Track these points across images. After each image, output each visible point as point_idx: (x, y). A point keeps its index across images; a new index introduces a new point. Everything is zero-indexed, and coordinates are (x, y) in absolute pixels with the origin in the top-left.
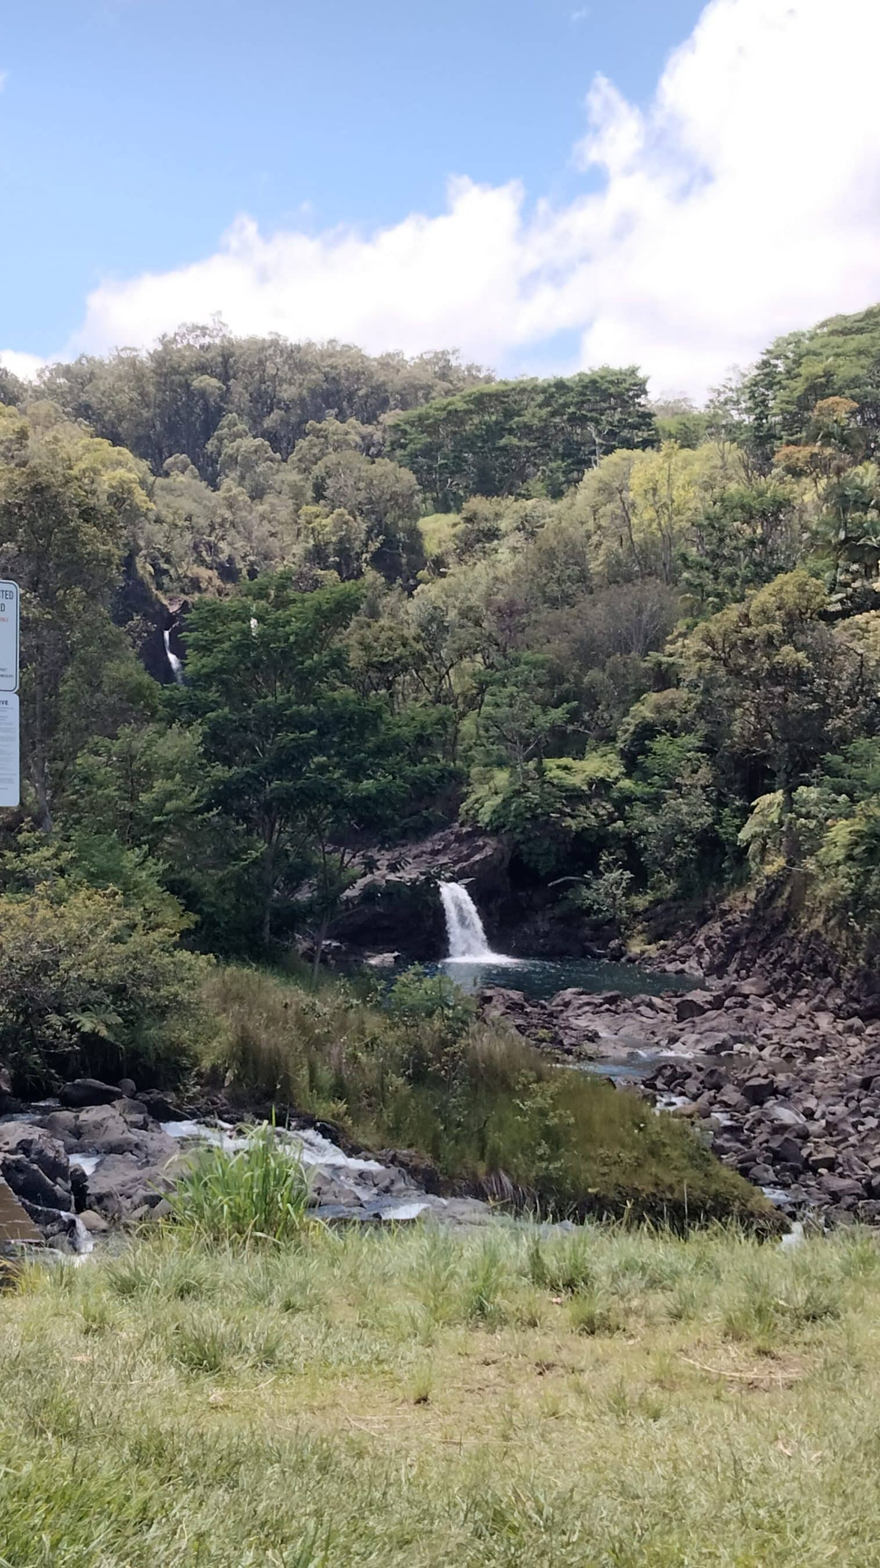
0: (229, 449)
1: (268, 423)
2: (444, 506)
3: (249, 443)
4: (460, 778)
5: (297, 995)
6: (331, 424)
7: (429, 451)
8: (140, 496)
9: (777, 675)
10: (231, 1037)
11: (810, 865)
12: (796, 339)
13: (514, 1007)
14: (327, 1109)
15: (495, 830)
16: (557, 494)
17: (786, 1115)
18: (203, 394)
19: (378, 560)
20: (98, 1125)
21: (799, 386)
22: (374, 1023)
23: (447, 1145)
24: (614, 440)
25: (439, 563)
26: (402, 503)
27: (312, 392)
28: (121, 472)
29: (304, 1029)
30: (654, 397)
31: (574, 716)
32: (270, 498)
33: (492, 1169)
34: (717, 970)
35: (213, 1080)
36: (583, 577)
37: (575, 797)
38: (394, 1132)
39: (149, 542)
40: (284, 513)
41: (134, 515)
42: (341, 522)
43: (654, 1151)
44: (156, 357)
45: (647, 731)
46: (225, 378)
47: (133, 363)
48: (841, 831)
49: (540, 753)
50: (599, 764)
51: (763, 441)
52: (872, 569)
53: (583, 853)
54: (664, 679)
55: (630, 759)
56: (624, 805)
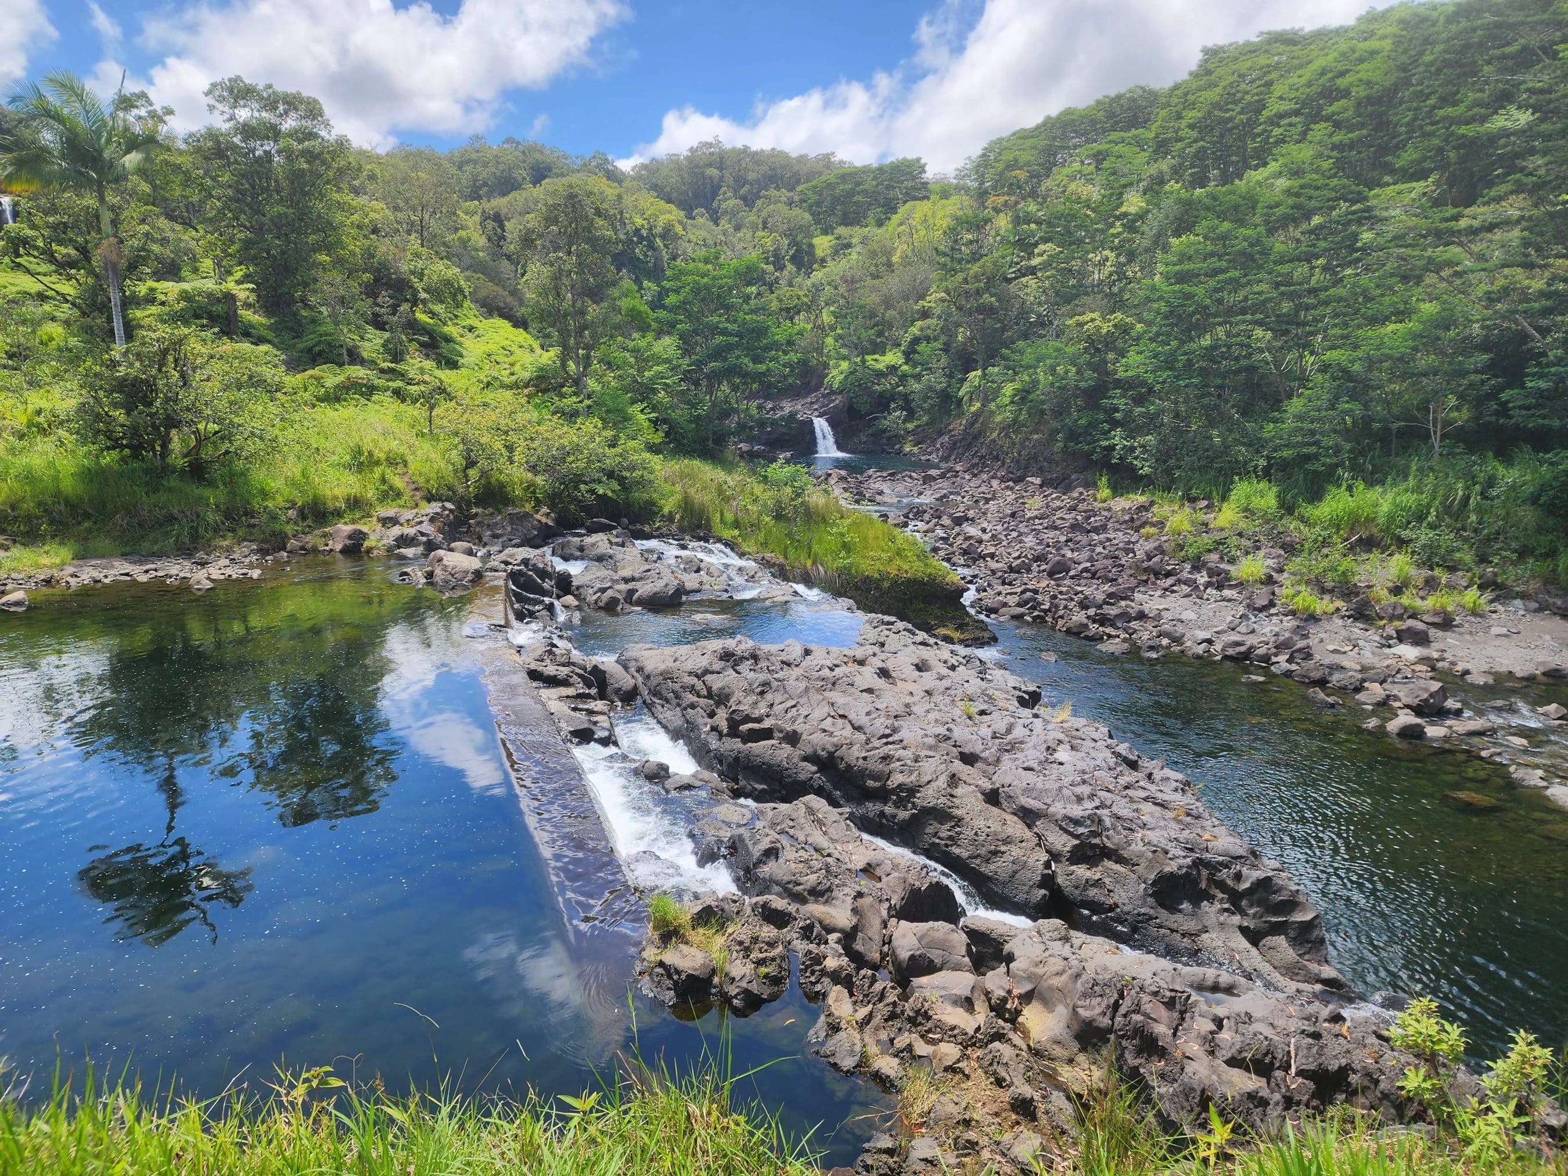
0: (724, 206)
1: (743, 191)
2: (825, 232)
3: (732, 202)
4: (826, 366)
5: (720, 475)
6: (772, 192)
7: (818, 204)
8: (679, 229)
9: (980, 309)
10: (679, 496)
11: (992, 406)
12: (1000, 141)
13: (842, 479)
14: (728, 534)
15: (841, 391)
16: (880, 224)
17: (972, 531)
18: (711, 178)
19: (793, 259)
20: (593, 545)
21: (1000, 166)
22: (758, 489)
23: (791, 551)
24: (908, 196)
25: (823, 260)
26: (805, 230)
27: (764, 176)
28: (668, 216)
29: (720, 491)
30: (929, 175)
31: (880, 334)
32: (744, 230)
33: (814, 563)
34: (945, 459)
35: (670, 518)
36: (889, 265)
37: (880, 374)
38: (765, 545)
39: (684, 253)
40: (749, 235)
41: (676, 238)
42: (775, 240)
43: (899, 553)
44: (687, 158)
45: (916, 341)
46: (721, 169)
47: (677, 162)
48: (1008, 389)
49: (864, 352)
50: (892, 358)
51: (982, 195)
52: (1031, 255)
53: (883, 403)
54: (925, 314)
55: (908, 355)
56: (904, 377)
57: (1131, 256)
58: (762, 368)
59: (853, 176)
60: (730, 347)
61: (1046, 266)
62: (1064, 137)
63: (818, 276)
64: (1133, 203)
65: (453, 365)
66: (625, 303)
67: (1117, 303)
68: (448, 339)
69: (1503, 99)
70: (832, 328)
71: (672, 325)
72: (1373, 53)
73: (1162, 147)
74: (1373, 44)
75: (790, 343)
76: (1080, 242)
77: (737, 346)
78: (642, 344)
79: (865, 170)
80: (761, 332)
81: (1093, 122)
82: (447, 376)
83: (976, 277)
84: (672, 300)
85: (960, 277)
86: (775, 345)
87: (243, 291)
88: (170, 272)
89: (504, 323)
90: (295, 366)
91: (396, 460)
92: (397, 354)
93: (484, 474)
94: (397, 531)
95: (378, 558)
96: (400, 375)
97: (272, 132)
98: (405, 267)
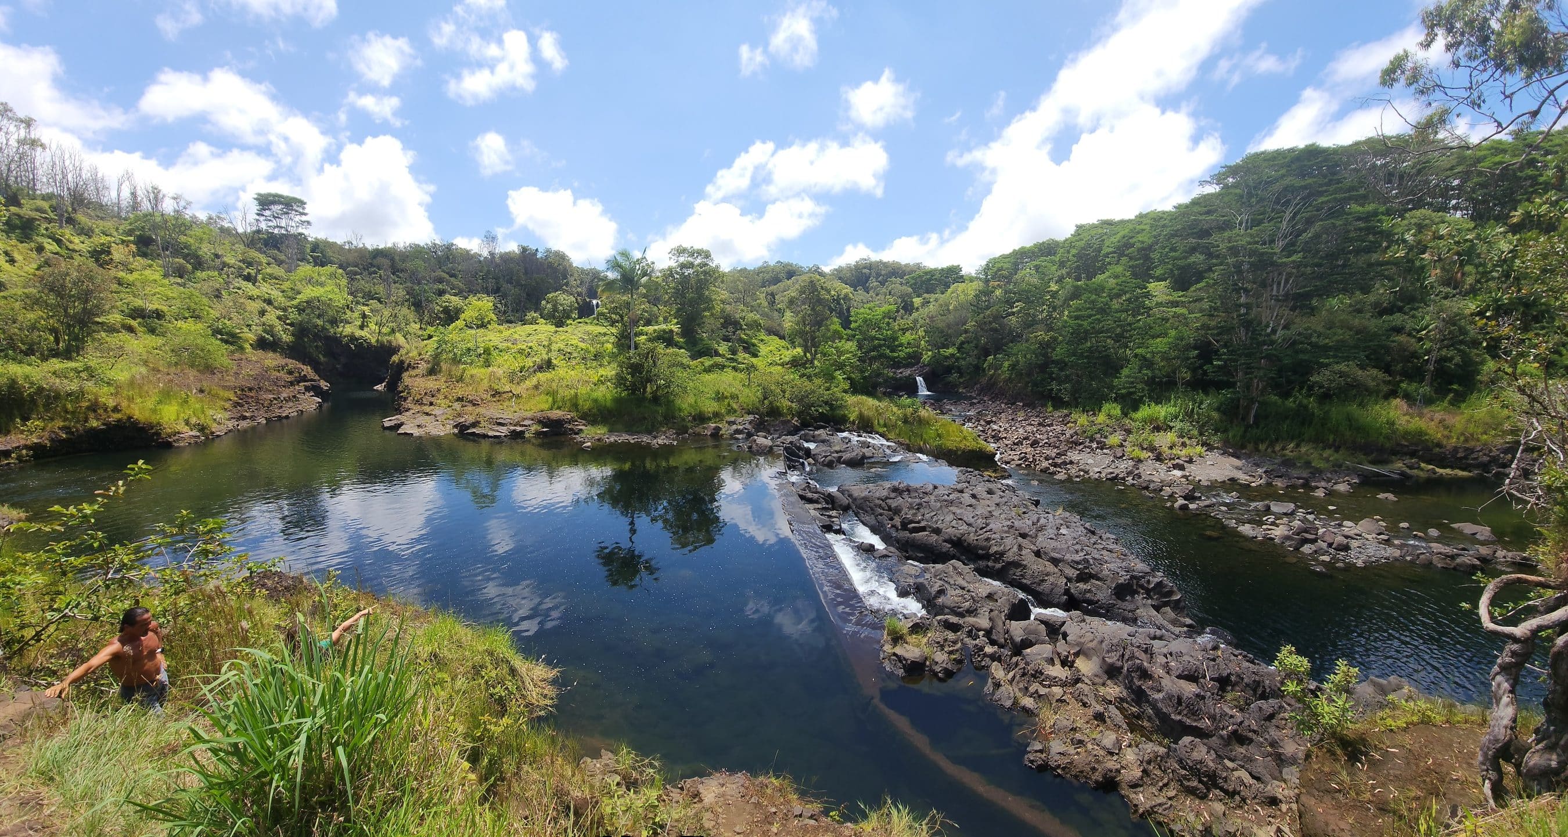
0: (871, 285)
1: (879, 279)
2: (918, 296)
3: (875, 284)
4: (921, 354)
5: (876, 402)
6: (893, 279)
7: (915, 284)
8: (851, 296)
9: (992, 330)
10: (857, 413)
11: (999, 372)
12: (995, 259)
13: (932, 404)
14: (881, 430)
15: (928, 365)
16: (943, 293)
17: (995, 427)
18: (865, 273)
19: (903, 308)
20: (819, 435)
21: (995, 269)
22: (895, 409)
23: (912, 438)
24: (955, 281)
25: (917, 309)
26: (910, 296)
27: (889, 272)
29: (877, 411)
30: (963, 273)
31: (946, 340)
32: (881, 296)
33: (925, 444)
34: (979, 395)
35: (853, 423)
36: (948, 310)
37: (946, 357)
38: (899, 435)
40: (883, 298)
41: (850, 299)
43: (963, 438)
44: (855, 265)
45: (963, 343)
46: (870, 269)
48: (1006, 364)
49: (939, 348)
50: (951, 350)
51: (987, 281)
52: (1012, 307)
53: (948, 370)
54: (966, 331)
55: (959, 349)
56: (957, 359)
57: (1055, 309)
58: (896, 355)
59: (931, 273)
60: (880, 346)
61: (1019, 312)
62: (1022, 258)
63: (915, 315)
64: (1054, 287)
65: (755, 355)
66: (833, 327)
67: (1050, 329)
68: (754, 345)
69: (1193, 250)
70: (924, 337)
71: (854, 336)
72: (1143, 230)
73: (1062, 264)
74: (1142, 227)
75: (909, 344)
76: (1033, 302)
77: (884, 345)
78: (840, 345)
79: (936, 270)
80: (895, 339)
81: (1033, 253)
82: (754, 360)
83: (989, 316)
84: (853, 325)
85: (982, 316)
86: (901, 345)
87: (676, 328)
88: (648, 323)
89: (776, 338)
90: (693, 357)
91: (734, 397)
92: (734, 352)
93: (771, 403)
94: (734, 427)
95: (726, 439)
96: (735, 360)
97: (691, 265)
98: (737, 316)
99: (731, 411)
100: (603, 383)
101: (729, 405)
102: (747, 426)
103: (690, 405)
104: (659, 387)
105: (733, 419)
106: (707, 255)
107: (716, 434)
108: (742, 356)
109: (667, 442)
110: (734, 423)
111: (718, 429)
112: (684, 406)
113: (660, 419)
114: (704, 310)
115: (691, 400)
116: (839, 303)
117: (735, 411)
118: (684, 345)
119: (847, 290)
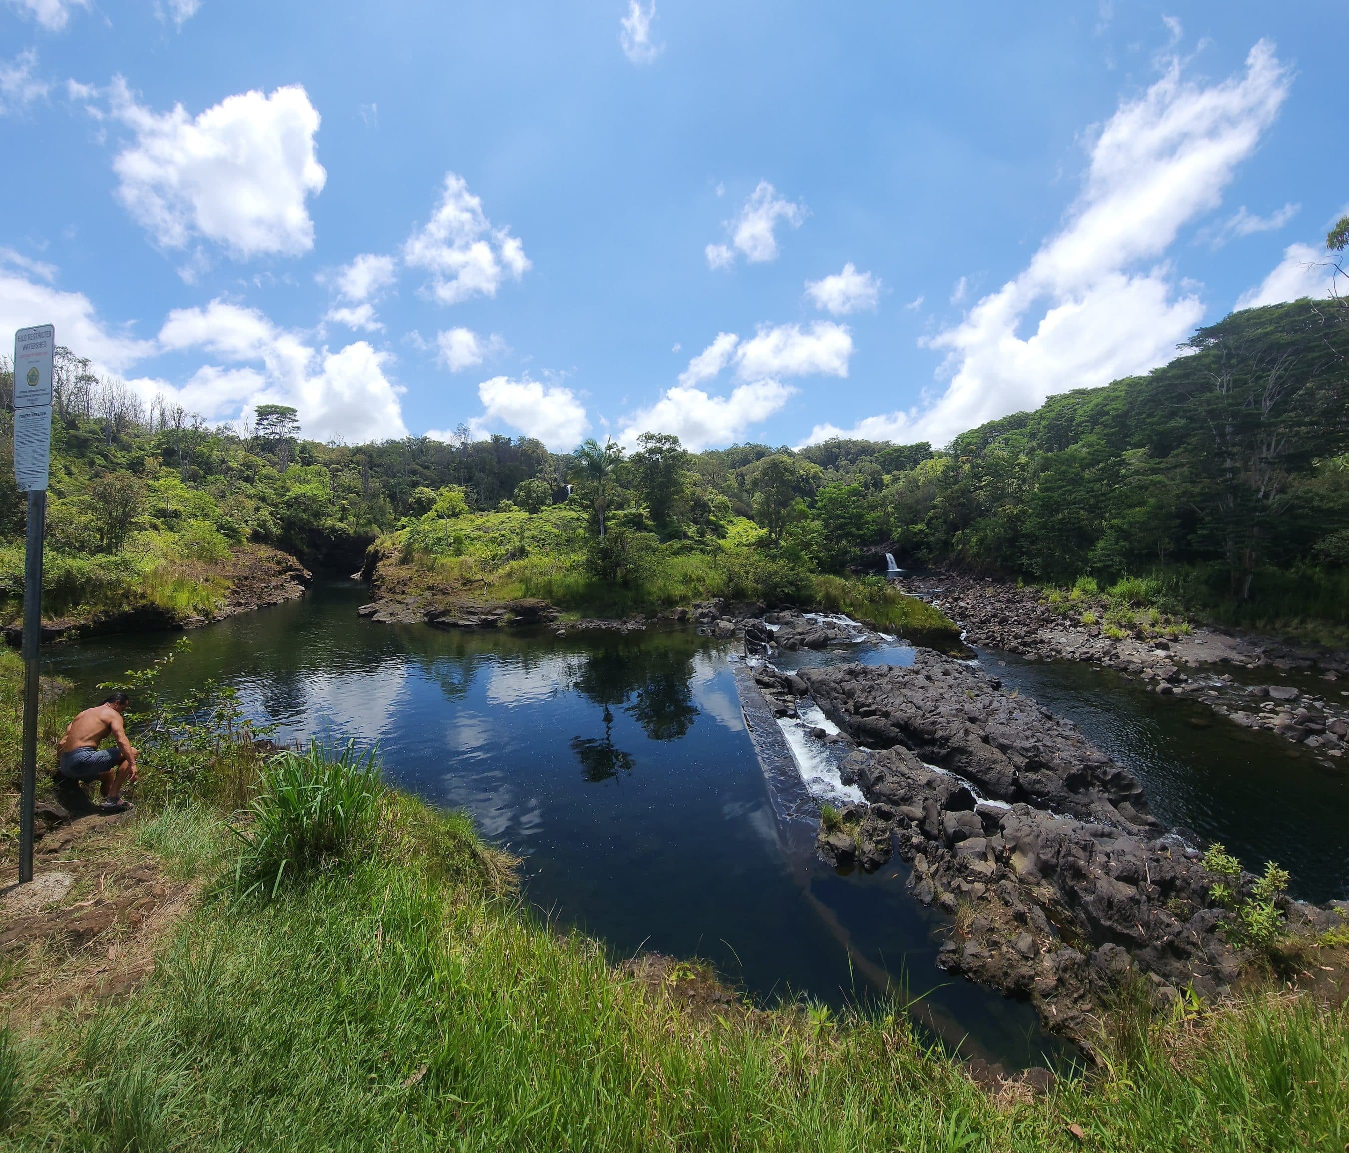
0: (841, 464)
1: (849, 457)
2: (888, 473)
3: (845, 462)
4: (891, 530)
5: (843, 582)
6: (863, 457)
7: (884, 462)
8: (820, 474)
9: (960, 505)
10: (823, 593)
11: (968, 547)
12: (963, 434)
13: (901, 581)
14: (848, 610)
15: (898, 542)
16: (912, 470)
17: (963, 604)
18: (835, 452)
19: (873, 485)
20: (784, 617)
21: (964, 445)
22: (861, 588)
23: (878, 618)
24: (925, 458)
25: (887, 486)
26: (878, 473)
27: (859, 451)
29: (843, 590)
30: (933, 449)
31: (915, 516)
32: (851, 474)
33: (890, 623)
34: (948, 570)
35: (820, 602)
36: (917, 486)
37: (916, 533)
38: (866, 614)
39: (824, 484)
40: (852, 476)
41: (820, 478)
42: (865, 477)
43: (930, 616)
44: (824, 445)
45: (931, 519)
46: (839, 449)
48: (974, 539)
49: (908, 524)
50: (920, 526)
51: (956, 456)
52: (980, 481)
53: (918, 546)
54: (935, 507)
55: (927, 525)
56: (927, 535)
57: (1024, 481)
58: (861, 532)
59: (900, 450)
60: (846, 524)
61: (987, 486)
62: (991, 433)
63: (885, 492)
64: (1023, 459)
65: (724, 537)
66: (798, 507)
67: (1019, 501)
68: (723, 527)
69: (1173, 414)
70: (893, 514)
71: (820, 515)
72: (1118, 397)
73: (1033, 436)
74: (1117, 394)
75: (874, 521)
76: (1002, 475)
77: (850, 523)
78: (806, 524)
79: (905, 447)
80: (860, 516)
81: (1003, 426)
82: (722, 542)
83: (957, 491)
84: (819, 504)
85: (949, 491)
86: (867, 523)
87: (644, 512)
88: (620, 507)
89: (745, 519)
90: (662, 541)
91: (701, 579)
92: (702, 535)
93: (736, 585)
94: (700, 610)
95: (692, 623)
96: (704, 543)
97: (659, 451)
98: (706, 498)
99: (697, 594)
100: (575, 569)
101: (695, 588)
102: (713, 609)
103: (659, 589)
104: (628, 571)
105: (698, 602)
106: (675, 441)
107: (683, 618)
108: (710, 537)
109: (636, 627)
110: (699, 606)
111: (684, 613)
112: (653, 589)
113: (629, 603)
114: (674, 493)
115: (660, 583)
116: (808, 482)
117: (701, 594)
118: (654, 529)
119: (817, 469)
